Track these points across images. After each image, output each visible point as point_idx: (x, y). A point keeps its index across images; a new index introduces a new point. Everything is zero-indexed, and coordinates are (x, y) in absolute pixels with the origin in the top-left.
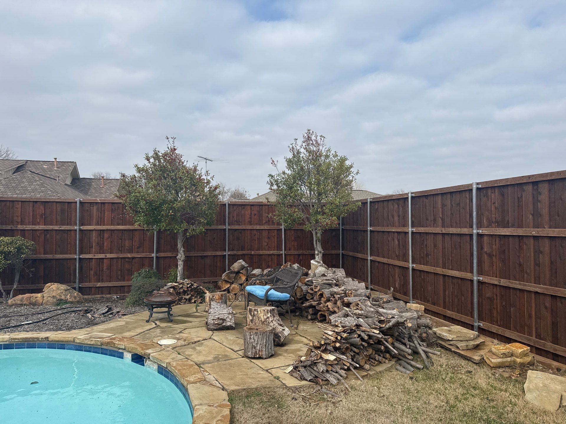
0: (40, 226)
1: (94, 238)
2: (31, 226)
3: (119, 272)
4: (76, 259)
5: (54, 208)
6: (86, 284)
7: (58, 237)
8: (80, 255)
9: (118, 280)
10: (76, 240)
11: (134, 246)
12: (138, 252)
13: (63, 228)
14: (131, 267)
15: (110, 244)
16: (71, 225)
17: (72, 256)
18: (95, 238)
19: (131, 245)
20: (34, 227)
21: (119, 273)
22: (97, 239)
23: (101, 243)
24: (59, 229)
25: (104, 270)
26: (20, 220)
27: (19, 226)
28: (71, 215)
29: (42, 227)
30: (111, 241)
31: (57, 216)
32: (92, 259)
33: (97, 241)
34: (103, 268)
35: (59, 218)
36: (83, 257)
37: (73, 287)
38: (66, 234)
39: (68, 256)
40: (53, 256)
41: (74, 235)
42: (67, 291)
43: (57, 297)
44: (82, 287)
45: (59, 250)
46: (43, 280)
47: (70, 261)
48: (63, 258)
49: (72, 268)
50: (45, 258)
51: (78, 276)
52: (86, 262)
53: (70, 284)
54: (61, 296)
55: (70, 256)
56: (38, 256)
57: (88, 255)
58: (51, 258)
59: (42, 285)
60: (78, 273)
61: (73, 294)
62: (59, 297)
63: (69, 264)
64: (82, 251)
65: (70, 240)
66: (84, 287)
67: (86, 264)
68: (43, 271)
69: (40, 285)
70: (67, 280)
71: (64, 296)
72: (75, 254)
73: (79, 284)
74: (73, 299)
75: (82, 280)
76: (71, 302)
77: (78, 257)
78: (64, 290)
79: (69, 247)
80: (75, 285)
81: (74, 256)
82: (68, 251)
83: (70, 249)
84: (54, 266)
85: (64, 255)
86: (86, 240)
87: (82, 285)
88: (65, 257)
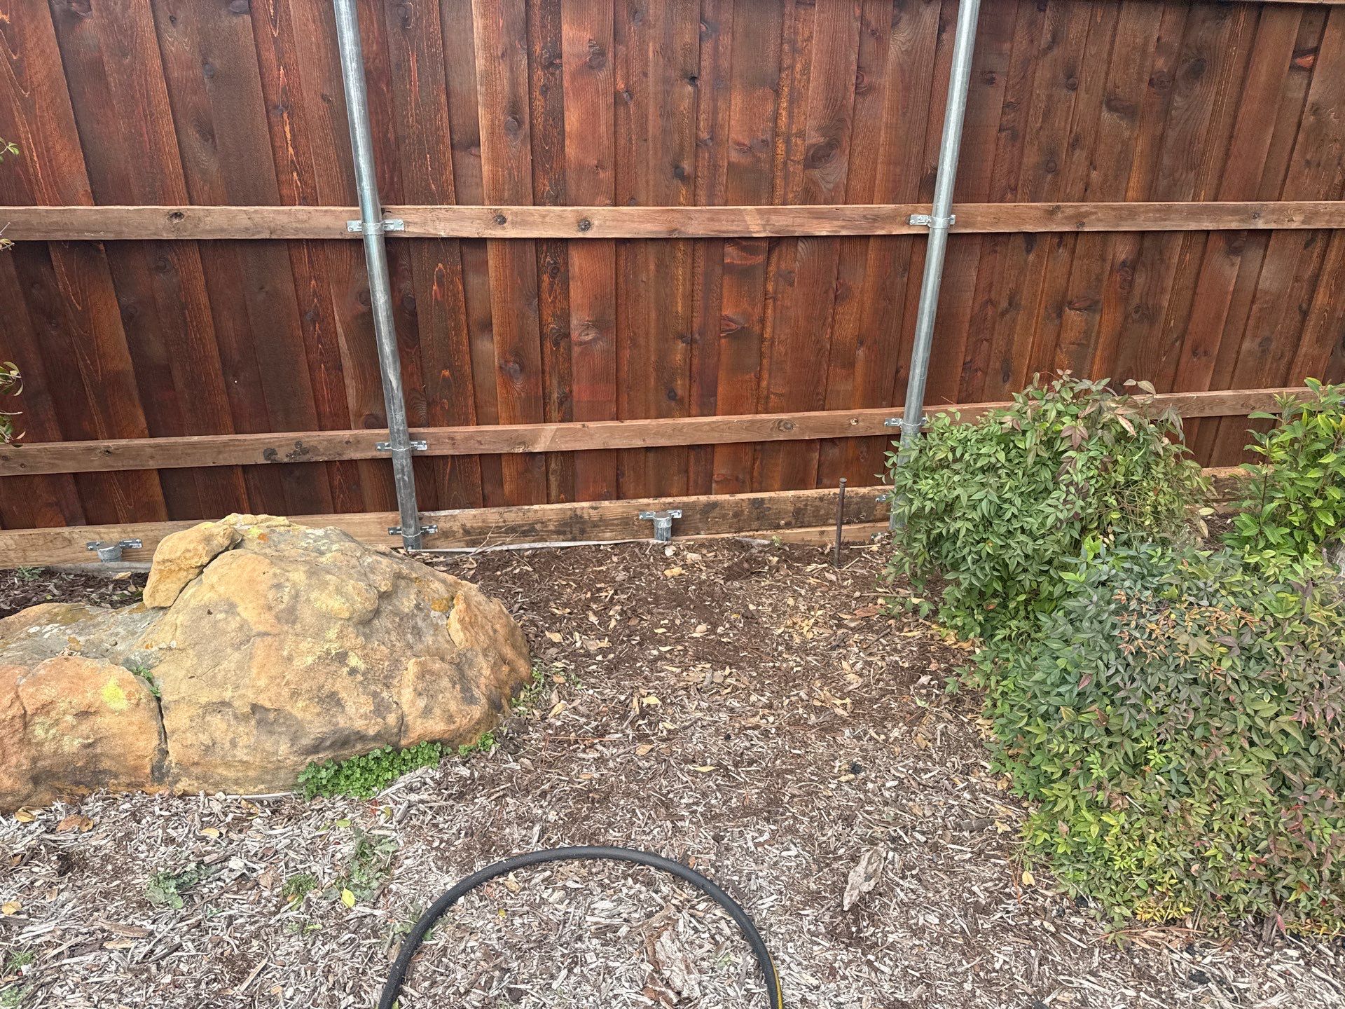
1: (480, 64)
3: (681, 346)
4: (358, 243)
6: (460, 431)
7: (179, 42)
8: (385, 213)
9: (674, 404)
11: (787, 142)
12: (809, 196)
14: (758, 311)
15: (605, 117)
17: (326, 221)
18: (491, 59)
19: (768, 137)
21: (679, 352)
22: (503, 70)
23: (539, 103)
25: (575, 335)
30: (617, 95)
32: (480, 242)
33: (503, 84)
34: (565, 317)
36: (415, 231)
37: (369, 454)
38: (245, 13)
39: (298, 222)
40: (176, 221)
41: (312, 27)
42: (376, 622)
43: (299, 715)
44: (438, 452)
45: (207, 161)
46: (137, 402)
47: (310, 262)
48: (259, 232)
49: (337, 318)
50: (111, 237)
51: (395, 384)
52: (440, 265)
53: (346, 434)
54: (333, 695)
55: (305, 217)
56: (55, 218)
57: (450, 213)
58: (165, 236)
59: (143, 446)
60: (395, 362)
61: (436, 628)
62: (318, 709)
63: (313, 282)
64: (392, 178)
65: (286, 74)
66: (451, 452)
67: (440, 285)
68: (122, 333)
69: (127, 448)
70: (317, 406)
71: (363, 699)
72: (352, 198)
73: (412, 437)
74: (453, 707)
75: (424, 407)
76: (439, 740)
77: (372, 230)
78: (349, 619)
79: (288, 136)
80: (382, 445)
81: (337, 216)
82: (283, 177)
83: (296, 153)
84: (203, 298)
85: (257, 208)
86: (414, 74)
87: (432, 441)
88: (272, 225)
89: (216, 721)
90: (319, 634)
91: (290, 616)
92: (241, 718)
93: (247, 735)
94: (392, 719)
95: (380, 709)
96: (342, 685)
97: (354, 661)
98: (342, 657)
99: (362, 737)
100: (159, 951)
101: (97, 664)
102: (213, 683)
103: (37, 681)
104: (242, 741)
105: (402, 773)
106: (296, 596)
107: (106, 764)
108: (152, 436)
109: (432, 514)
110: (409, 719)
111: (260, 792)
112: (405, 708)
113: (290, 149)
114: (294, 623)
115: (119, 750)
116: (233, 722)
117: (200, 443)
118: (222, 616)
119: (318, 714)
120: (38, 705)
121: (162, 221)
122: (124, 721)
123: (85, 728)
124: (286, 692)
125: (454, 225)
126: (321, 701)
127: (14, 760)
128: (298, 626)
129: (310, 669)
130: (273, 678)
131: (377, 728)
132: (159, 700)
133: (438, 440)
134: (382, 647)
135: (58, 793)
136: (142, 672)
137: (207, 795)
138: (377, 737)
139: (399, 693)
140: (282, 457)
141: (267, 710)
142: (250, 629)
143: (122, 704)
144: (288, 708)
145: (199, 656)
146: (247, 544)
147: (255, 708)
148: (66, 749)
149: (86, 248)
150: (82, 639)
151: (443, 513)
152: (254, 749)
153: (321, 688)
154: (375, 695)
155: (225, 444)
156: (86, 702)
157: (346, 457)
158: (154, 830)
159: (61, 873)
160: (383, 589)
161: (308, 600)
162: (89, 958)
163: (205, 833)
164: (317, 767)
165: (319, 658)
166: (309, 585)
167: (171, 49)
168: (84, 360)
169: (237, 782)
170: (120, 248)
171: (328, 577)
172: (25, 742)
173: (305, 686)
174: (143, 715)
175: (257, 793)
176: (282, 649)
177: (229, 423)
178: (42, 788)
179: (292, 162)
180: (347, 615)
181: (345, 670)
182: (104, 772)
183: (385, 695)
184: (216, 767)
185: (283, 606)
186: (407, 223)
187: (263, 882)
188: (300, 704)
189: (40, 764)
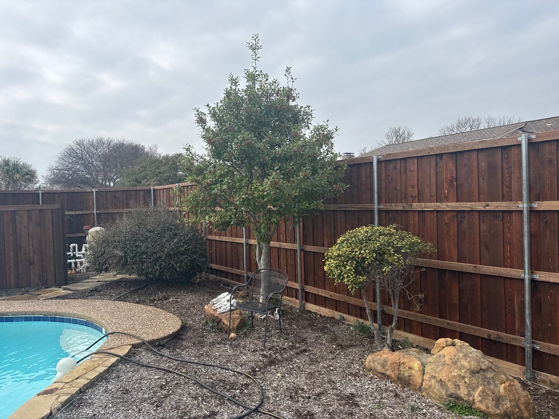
0: (449, 204)
2: (433, 204)
4: (522, 280)
5: (474, 165)
6: (552, 346)
7: (484, 227)
8: (532, 273)
10: (522, 236)
13: (494, 206)
16: (510, 200)
17: (516, 273)
20: (439, 206)
24: (483, 209)
26: (417, 192)
27: (415, 204)
28: (510, 176)
29: (452, 205)
31: (481, 181)
35: (484, 184)
36: (542, 279)
37: (519, 345)
38: (501, 220)
39: (507, 272)
40: (475, 268)
41: (518, 224)
42: (477, 374)
43: (449, 386)
44: (543, 351)
45: (486, 254)
46: (458, 313)
47: (510, 283)
48: (496, 274)
49: (515, 301)
50: (459, 270)
51: (528, 323)
52: (551, 290)
53: (513, 336)
54: (458, 385)
55: (509, 271)
56: (448, 264)
57: (555, 275)
58: (472, 272)
59: (456, 324)
60: (529, 317)
61: (496, 386)
62: (454, 387)
63: (510, 289)
64: (538, 263)
65: (510, 235)
66: (547, 352)
67: (551, 296)
68: (458, 294)
69: (453, 323)
70: (506, 326)
71: (465, 390)
72: (523, 268)
73: (533, 343)
74: (490, 405)
75: (541, 334)
76: (483, 412)
77: (527, 277)
78: (469, 370)
79: (509, 250)
80: (524, 343)
81: (518, 272)
82: (505, 260)
83: (510, 254)
84: (479, 289)
85: (496, 267)
86: (548, 236)
87: (541, 346)
88: (500, 272)
89: (433, 381)
90: (460, 370)
91: (455, 363)
92: (438, 382)
93: (438, 386)
94: (471, 398)
95: (469, 394)
96: (462, 384)
97: (466, 380)
98: (464, 378)
99: (463, 400)
100: (402, 414)
101: (416, 359)
102: (435, 372)
103: (404, 358)
104: (437, 387)
105: (471, 415)
106: (458, 359)
107: (411, 382)
108: (460, 322)
109: (539, 372)
110: (476, 401)
111: (438, 403)
112: (475, 398)
113: (509, 254)
114: (455, 365)
115: (414, 380)
116: (436, 382)
117: (470, 327)
118: (442, 358)
119: (453, 388)
120: (403, 362)
121: (472, 268)
122: (417, 373)
123: (409, 371)
124: (447, 379)
125: (556, 279)
126: (455, 385)
127: (396, 372)
128: (456, 366)
129: (455, 376)
130: (446, 375)
131: (467, 399)
132: (424, 371)
133: (543, 347)
134: (475, 381)
135: (401, 384)
136: (424, 365)
137: (427, 398)
138: (466, 401)
139: (475, 393)
140: (492, 338)
141: (443, 381)
142: (446, 362)
143: (417, 369)
144: (447, 383)
145: (435, 365)
146: (456, 346)
147: (441, 380)
148: (405, 375)
149: (454, 272)
150: (417, 356)
151: (544, 373)
152: (438, 390)
153: (456, 382)
154: (469, 391)
155: (477, 330)
156: (411, 365)
157: (511, 343)
158: (413, 398)
159: (394, 396)
160: (483, 368)
161: (460, 361)
162: (391, 409)
163: (423, 404)
164: (450, 401)
165: (458, 375)
166: (462, 358)
167: (482, 228)
168: (448, 299)
169: (434, 398)
170: (461, 273)
171: (468, 358)
172: (399, 369)
173: (452, 380)
174: (420, 373)
175: (437, 403)
176: (450, 369)
177: (480, 324)
178: (398, 381)
179: (509, 257)
180: (468, 368)
181: (464, 381)
182: (410, 384)
183: (472, 392)
184: (430, 392)
185: (455, 360)
186: (540, 277)
187: (427, 416)
188: (450, 383)
189: (400, 375)
